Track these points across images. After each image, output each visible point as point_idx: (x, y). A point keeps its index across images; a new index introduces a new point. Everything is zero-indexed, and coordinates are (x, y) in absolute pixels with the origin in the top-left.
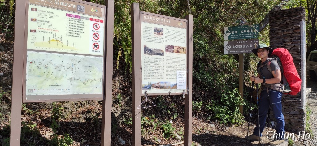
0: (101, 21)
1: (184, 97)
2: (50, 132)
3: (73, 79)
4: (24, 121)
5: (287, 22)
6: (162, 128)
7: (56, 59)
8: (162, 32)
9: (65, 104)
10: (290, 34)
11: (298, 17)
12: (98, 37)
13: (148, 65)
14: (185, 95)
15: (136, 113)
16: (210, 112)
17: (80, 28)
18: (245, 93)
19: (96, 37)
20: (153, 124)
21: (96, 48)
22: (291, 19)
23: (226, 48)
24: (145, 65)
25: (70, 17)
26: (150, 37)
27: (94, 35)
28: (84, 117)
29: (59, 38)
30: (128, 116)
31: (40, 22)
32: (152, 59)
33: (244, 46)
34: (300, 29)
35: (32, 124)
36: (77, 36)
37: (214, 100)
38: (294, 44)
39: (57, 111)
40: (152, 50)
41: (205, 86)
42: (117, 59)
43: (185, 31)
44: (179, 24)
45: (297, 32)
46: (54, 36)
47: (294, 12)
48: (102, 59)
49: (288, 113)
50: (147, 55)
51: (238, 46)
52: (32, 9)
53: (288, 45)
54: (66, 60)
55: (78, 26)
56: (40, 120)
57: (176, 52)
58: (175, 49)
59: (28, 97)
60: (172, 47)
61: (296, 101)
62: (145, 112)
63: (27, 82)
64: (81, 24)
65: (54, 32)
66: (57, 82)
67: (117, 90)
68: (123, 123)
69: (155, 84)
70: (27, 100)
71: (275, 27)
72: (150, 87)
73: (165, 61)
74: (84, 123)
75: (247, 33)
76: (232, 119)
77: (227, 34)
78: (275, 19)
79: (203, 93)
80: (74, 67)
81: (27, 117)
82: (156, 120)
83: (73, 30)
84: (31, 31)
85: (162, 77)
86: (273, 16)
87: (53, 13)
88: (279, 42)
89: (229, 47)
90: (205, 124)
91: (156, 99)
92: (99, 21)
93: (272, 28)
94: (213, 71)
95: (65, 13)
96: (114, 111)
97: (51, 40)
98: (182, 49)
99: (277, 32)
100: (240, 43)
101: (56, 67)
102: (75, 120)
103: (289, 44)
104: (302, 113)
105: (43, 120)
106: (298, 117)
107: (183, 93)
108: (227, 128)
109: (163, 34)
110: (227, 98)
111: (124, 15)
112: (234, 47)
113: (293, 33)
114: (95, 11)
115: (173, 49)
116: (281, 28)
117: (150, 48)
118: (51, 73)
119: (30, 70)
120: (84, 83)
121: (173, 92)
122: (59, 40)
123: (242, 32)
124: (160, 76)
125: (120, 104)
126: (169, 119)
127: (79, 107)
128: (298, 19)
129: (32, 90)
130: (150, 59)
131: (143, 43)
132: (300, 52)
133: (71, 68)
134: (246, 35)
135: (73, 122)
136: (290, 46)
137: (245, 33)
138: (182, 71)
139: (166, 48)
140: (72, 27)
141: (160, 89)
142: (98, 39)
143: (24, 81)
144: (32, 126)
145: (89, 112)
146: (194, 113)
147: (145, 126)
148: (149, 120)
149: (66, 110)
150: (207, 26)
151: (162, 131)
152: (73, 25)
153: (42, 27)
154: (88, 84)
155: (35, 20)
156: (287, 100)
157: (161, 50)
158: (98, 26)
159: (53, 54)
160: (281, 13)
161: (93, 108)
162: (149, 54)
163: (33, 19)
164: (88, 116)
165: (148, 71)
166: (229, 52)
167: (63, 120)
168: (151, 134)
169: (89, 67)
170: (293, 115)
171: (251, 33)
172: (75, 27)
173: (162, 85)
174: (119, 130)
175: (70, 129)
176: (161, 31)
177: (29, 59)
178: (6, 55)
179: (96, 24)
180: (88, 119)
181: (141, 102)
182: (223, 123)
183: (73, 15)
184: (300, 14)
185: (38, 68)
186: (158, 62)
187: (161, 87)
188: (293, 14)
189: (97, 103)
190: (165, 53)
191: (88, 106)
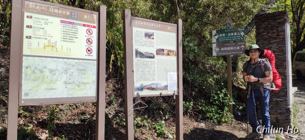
0: (94, 27)
1: (175, 97)
2: (46, 133)
3: (67, 82)
4: (21, 123)
5: (272, 25)
6: (155, 128)
7: (51, 64)
8: (152, 37)
9: (61, 107)
10: (275, 36)
11: (282, 20)
12: (91, 41)
13: (140, 68)
14: (176, 96)
15: (129, 114)
16: (201, 112)
17: (73, 34)
18: (233, 92)
19: (90, 42)
20: (146, 124)
21: (89, 52)
22: (276, 22)
23: (214, 50)
24: (137, 67)
25: (64, 24)
26: (141, 41)
27: (87, 40)
28: (79, 119)
29: (54, 43)
30: (122, 117)
31: (35, 29)
32: (144, 62)
33: (232, 48)
34: (285, 31)
35: (29, 126)
36: (71, 42)
37: (204, 100)
38: (279, 46)
39: (52, 114)
40: (143, 53)
41: (196, 87)
42: (110, 62)
43: (175, 35)
44: (169, 28)
45: (281, 34)
46: (49, 42)
47: (279, 16)
48: (95, 63)
49: (276, 111)
50: (139, 58)
51: (225, 49)
52: (28, 17)
53: (273, 46)
54: (60, 65)
55: (72, 31)
56: (36, 122)
57: (166, 55)
58: (166, 52)
59: (24, 100)
60: (163, 50)
61: (283, 99)
62: (138, 113)
63: (23, 86)
64: (75, 29)
65: (48, 38)
66: (53, 86)
67: (111, 92)
68: (117, 123)
69: (147, 86)
70: (23, 103)
71: (261, 29)
72: (142, 89)
73: (156, 64)
74: (78, 125)
75: (234, 36)
76: (221, 118)
77: (215, 37)
78: (260, 22)
79: (194, 93)
80: (68, 71)
81: (23, 119)
82: (149, 120)
83: (67, 35)
84: (27, 37)
85: (154, 79)
86: (259, 20)
87: (47, 20)
88: (265, 44)
89: (218, 49)
90: (196, 123)
91: (148, 100)
92: (92, 27)
93: (258, 31)
94: (202, 72)
95: (60, 19)
96: (108, 112)
97: (45, 45)
98: (172, 52)
99: (263, 34)
100: (228, 45)
101: (51, 71)
102: (70, 122)
103: (275, 45)
104: (288, 111)
105: (39, 123)
106: (285, 115)
107: (174, 94)
108: (217, 127)
109: (153, 39)
110: (216, 98)
111: (117, 21)
112: (222, 49)
113: (278, 35)
114: (88, 17)
115: (164, 52)
116: (267, 31)
117: (141, 52)
118: (46, 77)
119: (26, 74)
120: (78, 86)
121: (165, 93)
122: (54, 46)
123: (229, 35)
124: (151, 78)
125: (113, 105)
126: (162, 119)
127: (74, 109)
128: (282, 21)
129: (28, 93)
130: (142, 62)
131: (135, 47)
132: (285, 53)
133: (65, 72)
134: (233, 38)
135: (68, 124)
136: (275, 48)
137: (233, 36)
138: (172, 73)
139: (157, 51)
140: (66, 33)
141: (151, 91)
142: (91, 43)
143: (20, 86)
144: (29, 128)
145: (83, 113)
146: (185, 113)
147: (138, 126)
148: (142, 121)
149: (61, 112)
150: (197, 29)
151: (154, 131)
152: (67, 31)
153: (38, 33)
154: (82, 86)
155: (31, 27)
156: (274, 99)
157: (152, 54)
158: (91, 31)
159: (48, 59)
160: (266, 16)
161: (88, 109)
162: (141, 57)
163: (28, 26)
164: (83, 117)
165: (140, 74)
166: (217, 53)
167: (59, 122)
168: (144, 134)
169: (82, 71)
170: (280, 114)
171: (238, 36)
172: (69, 33)
173: (153, 86)
174: (113, 131)
175: (65, 130)
176: (151, 35)
177: (24, 64)
178: (3, 60)
179: (89, 30)
180: (83, 121)
181: (134, 103)
182: (213, 122)
183: (67, 22)
184: (284, 17)
185: (34, 72)
186: (150, 65)
187: (153, 89)
188: (277, 17)
189: (91, 105)
190: (156, 56)
191: (83, 108)
